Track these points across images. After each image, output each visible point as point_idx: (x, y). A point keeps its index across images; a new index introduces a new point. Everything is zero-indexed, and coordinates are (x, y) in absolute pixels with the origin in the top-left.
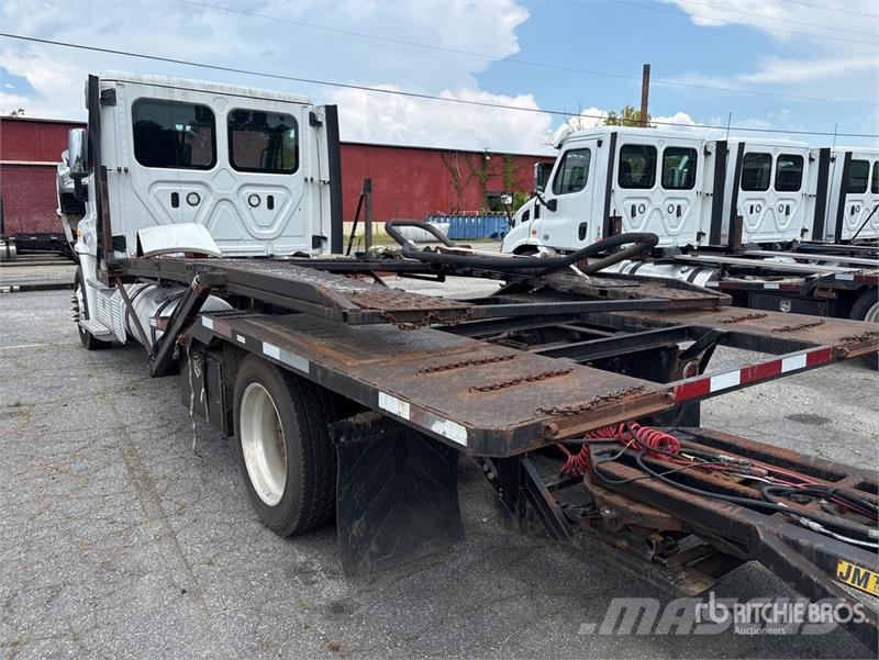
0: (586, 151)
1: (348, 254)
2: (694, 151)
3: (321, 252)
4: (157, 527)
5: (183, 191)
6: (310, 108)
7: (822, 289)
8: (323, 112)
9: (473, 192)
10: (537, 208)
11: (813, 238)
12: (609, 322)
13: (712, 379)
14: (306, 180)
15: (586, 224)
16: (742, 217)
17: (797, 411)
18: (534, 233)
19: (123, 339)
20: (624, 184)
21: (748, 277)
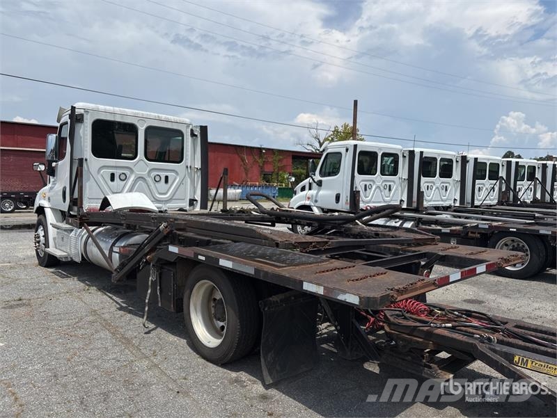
0: (340, 153)
1: (210, 210)
2: (397, 155)
3: (194, 209)
4: (145, 363)
5: (117, 172)
6: (191, 127)
7: (472, 233)
8: (198, 130)
9: (255, 171)
10: (310, 184)
11: (460, 204)
12: (381, 250)
13: (450, 276)
14: (187, 167)
15: (339, 194)
16: (423, 192)
17: (467, 298)
18: (309, 198)
19: (78, 259)
20: (360, 173)
21: (433, 226)
